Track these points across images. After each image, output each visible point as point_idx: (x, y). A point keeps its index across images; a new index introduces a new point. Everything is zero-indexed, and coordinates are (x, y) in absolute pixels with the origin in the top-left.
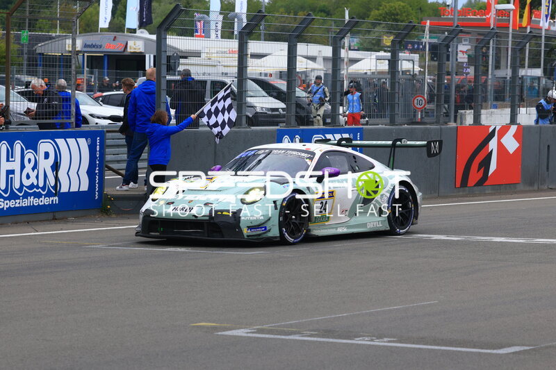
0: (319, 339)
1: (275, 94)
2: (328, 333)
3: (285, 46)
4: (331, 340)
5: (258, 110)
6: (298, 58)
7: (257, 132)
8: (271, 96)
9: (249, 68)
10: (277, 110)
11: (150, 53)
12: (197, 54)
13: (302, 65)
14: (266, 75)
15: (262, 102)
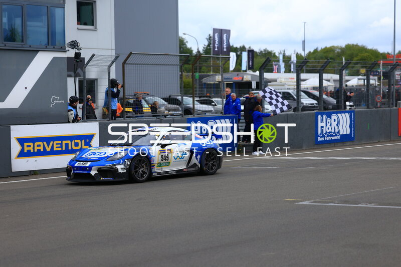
0: (342, 205)
1: (312, 97)
2: (346, 202)
3: (317, 75)
4: (348, 205)
5: (305, 104)
6: (324, 81)
7: (306, 114)
8: (310, 98)
9: (301, 85)
10: (313, 104)
11: (254, 81)
12: (275, 80)
13: (325, 83)
14: (307, 88)
15: (306, 101)
